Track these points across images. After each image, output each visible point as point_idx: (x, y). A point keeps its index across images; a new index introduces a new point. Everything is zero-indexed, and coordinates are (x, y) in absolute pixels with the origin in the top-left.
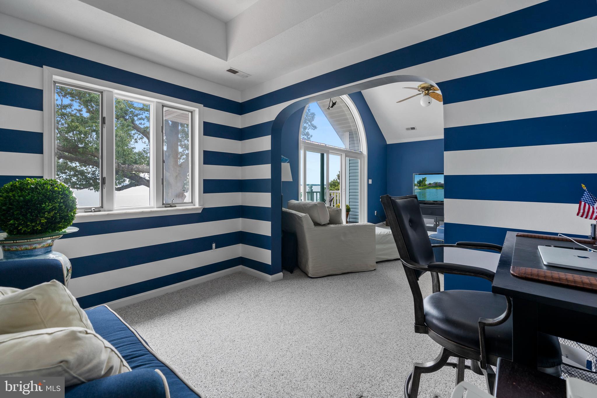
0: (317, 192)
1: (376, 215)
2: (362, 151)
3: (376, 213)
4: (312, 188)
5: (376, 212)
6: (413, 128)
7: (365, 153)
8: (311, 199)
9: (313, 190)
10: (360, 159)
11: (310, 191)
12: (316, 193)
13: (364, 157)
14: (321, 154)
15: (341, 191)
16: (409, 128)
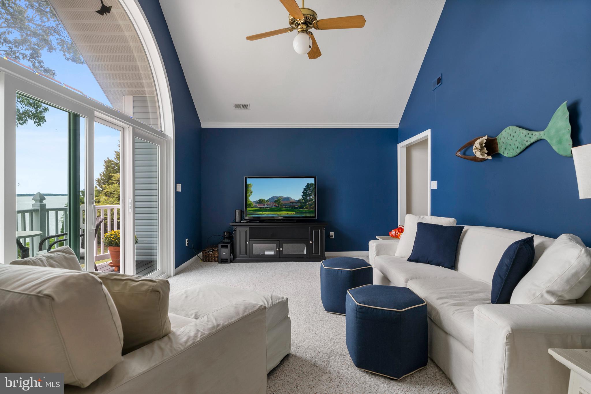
0: (57, 210)
1: (186, 245)
2: (163, 130)
3: (187, 242)
4: (44, 202)
5: (187, 240)
6: (245, 107)
7: (169, 136)
8: (41, 227)
9: (45, 205)
10: (161, 144)
11: (39, 208)
12: (54, 212)
13: (168, 142)
14: (70, 113)
15: (124, 207)
16: (240, 105)
